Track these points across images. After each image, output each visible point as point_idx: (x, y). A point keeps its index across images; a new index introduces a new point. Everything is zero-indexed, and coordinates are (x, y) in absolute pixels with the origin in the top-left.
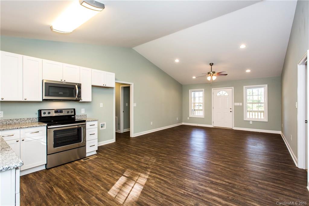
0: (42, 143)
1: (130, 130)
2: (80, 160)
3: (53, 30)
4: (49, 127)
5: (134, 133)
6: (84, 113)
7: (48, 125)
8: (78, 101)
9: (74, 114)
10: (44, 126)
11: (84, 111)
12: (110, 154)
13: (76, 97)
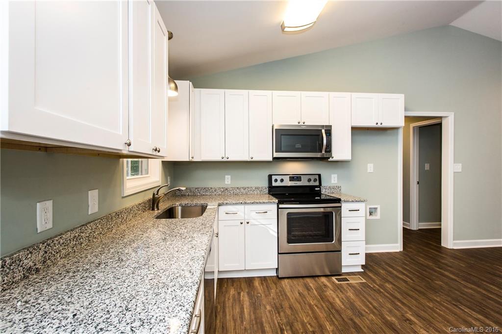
0: (271, 232)
1: (440, 225)
2: (330, 277)
3: (286, 29)
4: (281, 206)
5: (454, 240)
6: (336, 182)
7: (280, 203)
8: (324, 159)
9: (318, 184)
10: (274, 203)
11: (336, 179)
12: (396, 284)
13: (323, 152)
